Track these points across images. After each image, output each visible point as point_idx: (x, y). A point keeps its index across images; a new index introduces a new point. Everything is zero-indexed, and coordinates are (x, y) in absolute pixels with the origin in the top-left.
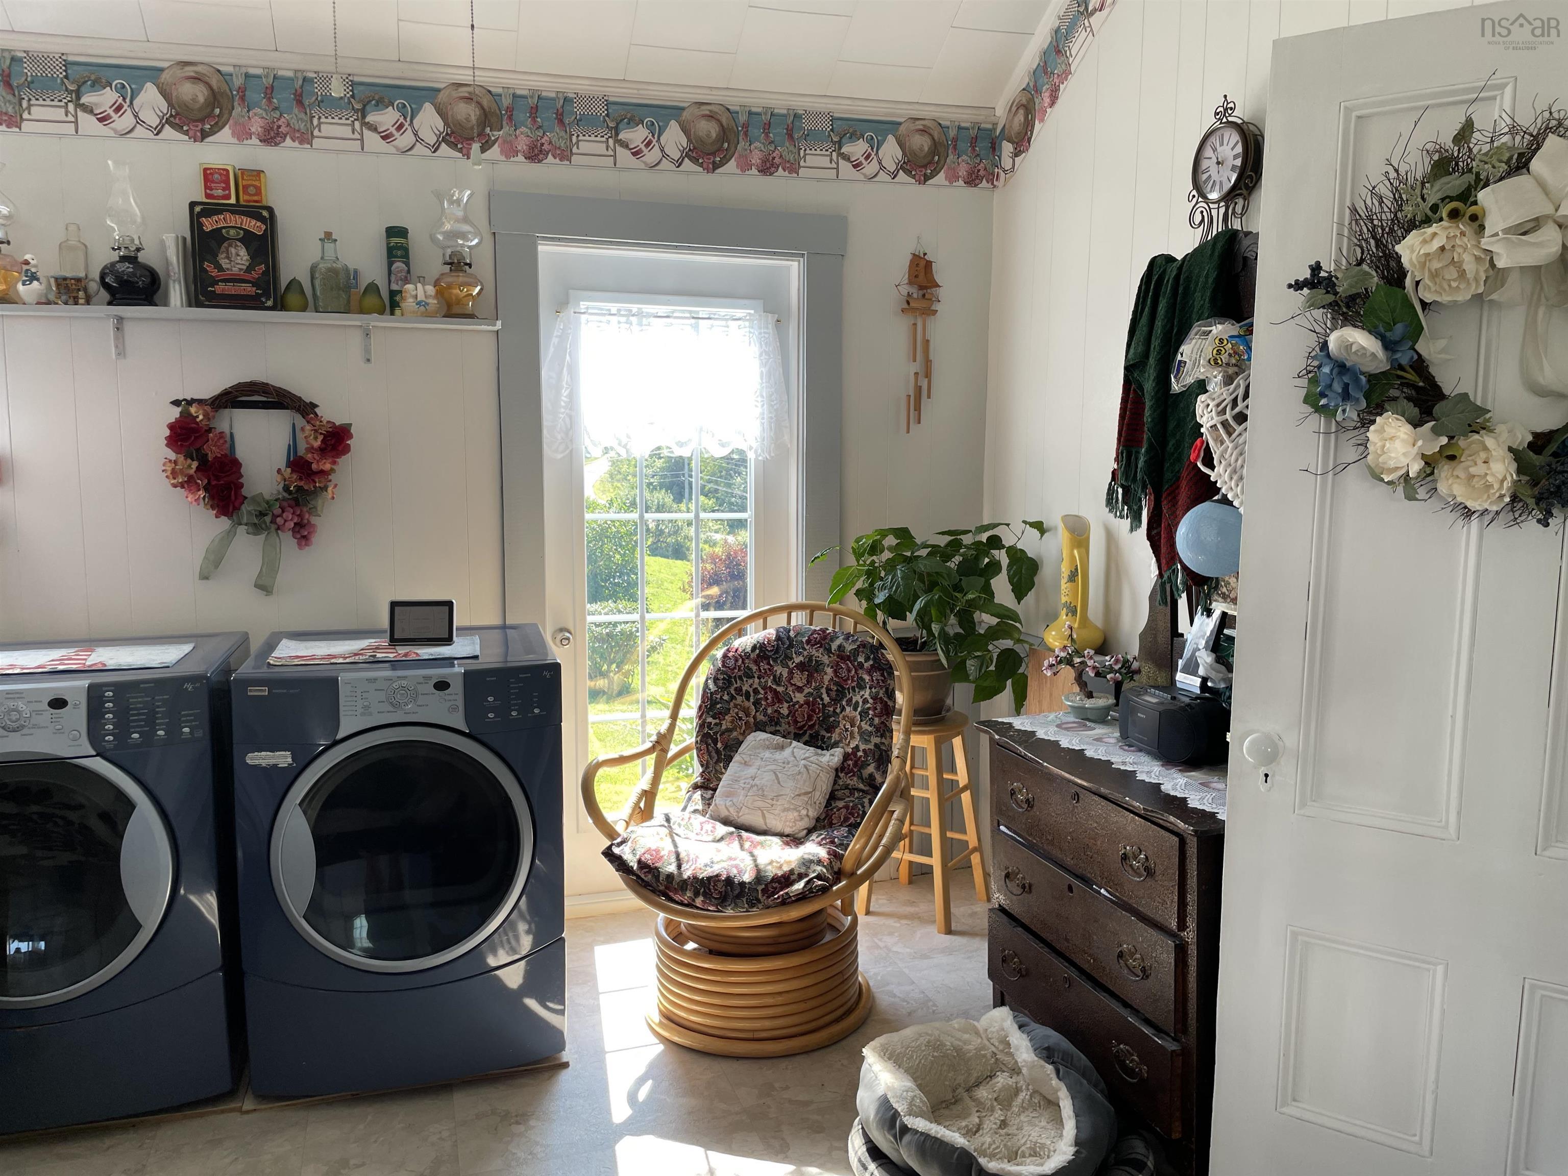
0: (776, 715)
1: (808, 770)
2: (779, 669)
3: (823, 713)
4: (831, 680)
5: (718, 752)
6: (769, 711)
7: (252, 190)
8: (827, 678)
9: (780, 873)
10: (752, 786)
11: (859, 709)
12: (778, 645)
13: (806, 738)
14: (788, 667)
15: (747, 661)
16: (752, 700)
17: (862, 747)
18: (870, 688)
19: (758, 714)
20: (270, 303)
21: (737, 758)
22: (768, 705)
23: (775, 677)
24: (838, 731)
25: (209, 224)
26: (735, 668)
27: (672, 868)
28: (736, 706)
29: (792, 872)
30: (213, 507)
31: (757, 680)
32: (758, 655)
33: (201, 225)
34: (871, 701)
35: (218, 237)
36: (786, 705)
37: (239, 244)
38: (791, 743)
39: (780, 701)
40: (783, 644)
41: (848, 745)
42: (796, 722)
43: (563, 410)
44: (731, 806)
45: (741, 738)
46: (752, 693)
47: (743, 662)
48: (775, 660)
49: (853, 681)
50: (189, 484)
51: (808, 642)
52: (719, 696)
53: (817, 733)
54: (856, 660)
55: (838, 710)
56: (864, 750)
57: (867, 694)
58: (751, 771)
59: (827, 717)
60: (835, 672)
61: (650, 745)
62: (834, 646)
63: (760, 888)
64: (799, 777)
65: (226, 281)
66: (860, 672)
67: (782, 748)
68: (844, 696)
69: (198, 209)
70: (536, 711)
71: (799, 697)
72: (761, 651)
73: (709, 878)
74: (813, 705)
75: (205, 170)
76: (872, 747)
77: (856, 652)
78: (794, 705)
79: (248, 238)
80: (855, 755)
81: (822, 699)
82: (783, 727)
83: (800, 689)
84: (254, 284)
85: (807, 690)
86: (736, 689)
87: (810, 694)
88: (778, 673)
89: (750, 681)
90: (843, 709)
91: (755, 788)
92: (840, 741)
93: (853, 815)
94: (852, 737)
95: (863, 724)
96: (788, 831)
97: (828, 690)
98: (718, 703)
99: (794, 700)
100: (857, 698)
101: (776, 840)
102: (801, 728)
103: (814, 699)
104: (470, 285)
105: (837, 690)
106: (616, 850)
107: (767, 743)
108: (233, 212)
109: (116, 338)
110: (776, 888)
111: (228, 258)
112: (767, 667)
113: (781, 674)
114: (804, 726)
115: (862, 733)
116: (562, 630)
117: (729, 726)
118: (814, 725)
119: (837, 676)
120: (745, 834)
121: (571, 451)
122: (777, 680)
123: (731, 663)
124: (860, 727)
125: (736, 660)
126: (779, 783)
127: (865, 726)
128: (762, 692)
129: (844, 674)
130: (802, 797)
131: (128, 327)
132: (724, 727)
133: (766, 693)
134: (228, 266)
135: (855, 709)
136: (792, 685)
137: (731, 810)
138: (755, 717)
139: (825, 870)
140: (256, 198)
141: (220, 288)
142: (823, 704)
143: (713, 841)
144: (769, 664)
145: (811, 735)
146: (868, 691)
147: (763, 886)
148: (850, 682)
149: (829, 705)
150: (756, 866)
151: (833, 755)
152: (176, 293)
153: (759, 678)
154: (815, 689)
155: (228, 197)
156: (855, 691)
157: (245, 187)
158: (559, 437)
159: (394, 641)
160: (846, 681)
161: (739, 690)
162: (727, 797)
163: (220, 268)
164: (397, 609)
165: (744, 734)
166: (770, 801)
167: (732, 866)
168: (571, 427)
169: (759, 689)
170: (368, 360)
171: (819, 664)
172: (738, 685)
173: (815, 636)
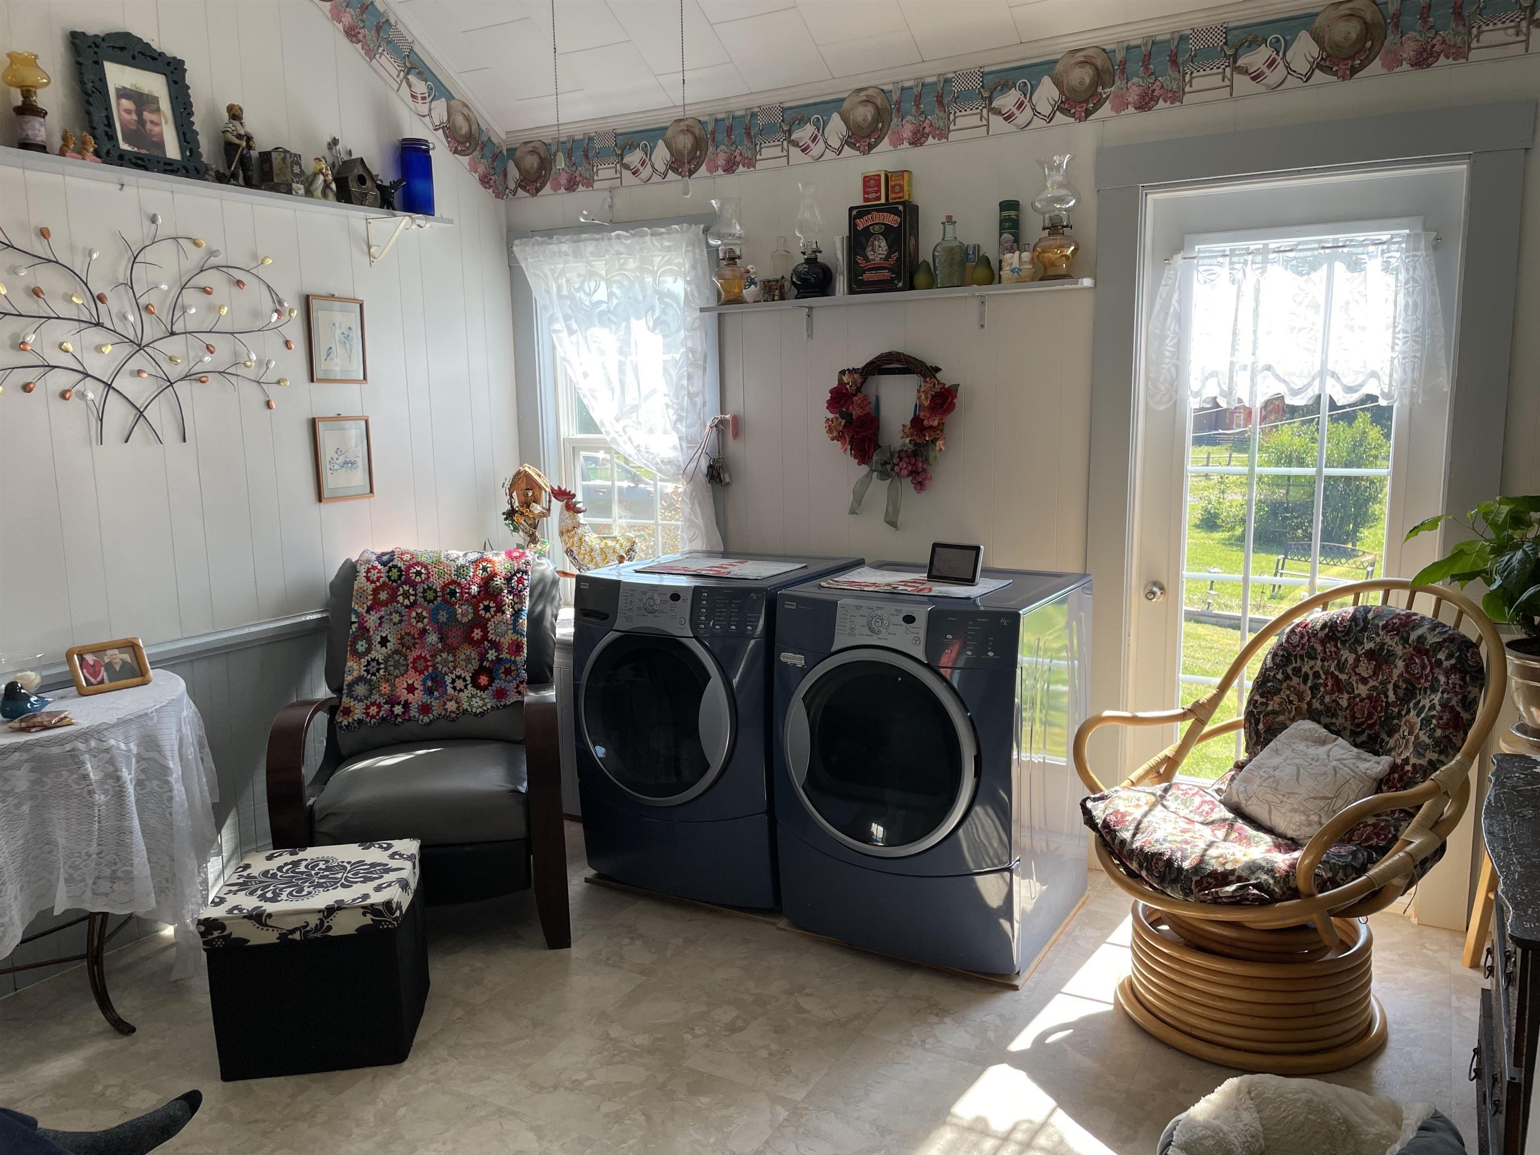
0: (1334, 705)
1: (1336, 773)
2: (1347, 656)
3: (1386, 712)
4: (1401, 675)
5: (1257, 733)
6: (1327, 699)
7: (897, 189)
8: (1396, 673)
9: (1220, 869)
10: (1270, 777)
11: (1423, 715)
12: (1350, 626)
13: (1363, 738)
14: (1356, 652)
15: (1313, 640)
16: (1309, 684)
17: (1413, 760)
18: (1443, 693)
19: (1314, 701)
20: (900, 285)
21: (1272, 744)
22: (1326, 692)
23: (1339, 661)
24: (1396, 736)
25: (861, 224)
26: (1298, 646)
27: (1126, 835)
28: (1289, 688)
29: (1233, 872)
30: (855, 457)
31: (1319, 663)
32: (1327, 635)
33: (856, 225)
34: (1438, 708)
35: (867, 233)
36: (1346, 696)
37: (881, 237)
38: (1336, 739)
39: (1340, 691)
40: (1357, 625)
41: (1400, 755)
42: (1354, 717)
43: (1167, 360)
44: (1241, 792)
45: (1288, 722)
46: (1311, 677)
47: (1309, 640)
48: (1344, 643)
49: (1426, 680)
50: (839, 438)
51: (1385, 627)
52: (1272, 674)
53: (1377, 735)
54: (1435, 655)
55: (1404, 713)
56: (1414, 765)
57: (1437, 698)
58: (1277, 760)
59: (1389, 718)
60: (1407, 666)
61: (1182, 711)
62: (1413, 636)
63: (1195, 879)
64: (1322, 778)
65: (870, 270)
66: (1437, 670)
67: (1323, 742)
68: (1414, 696)
69: (854, 212)
70: (991, 654)
71: (1362, 690)
72: (1331, 630)
73: (1153, 855)
74: (1376, 702)
75: (865, 177)
76: (1425, 764)
77: (1439, 646)
78: (1354, 698)
79: (888, 232)
80: (1403, 768)
81: (1387, 697)
82: (1339, 721)
83: (1364, 681)
84: (890, 270)
85: (1372, 683)
86: (1294, 669)
87: (1374, 688)
88: (1343, 659)
89: (1312, 663)
90: (1408, 712)
91: (1271, 780)
92: (1394, 748)
93: (1378, 837)
94: (1406, 747)
95: (1422, 732)
96: (1290, 833)
97: (1396, 686)
98: (1269, 681)
99: (1356, 692)
100: (1426, 702)
101: (1267, 838)
102: (1359, 725)
103: (1378, 695)
104: (1063, 247)
105: (1406, 689)
106: (1089, 804)
107: (1308, 734)
108: (878, 211)
109: (807, 324)
110: (1210, 884)
111: (873, 250)
112: (1333, 649)
113: (1346, 660)
114: (1362, 723)
115: (1417, 744)
116: (1155, 584)
117: (1277, 707)
118: (1373, 725)
119: (1407, 672)
120: (1240, 823)
121: (1175, 402)
122: (1341, 667)
123: (1295, 639)
124: (1417, 737)
125: (1302, 637)
126: (1298, 780)
127: (1424, 738)
128: (1323, 676)
129: (1417, 670)
130: (1318, 802)
131: (815, 313)
132: (1270, 708)
133: (1326, 679)
134: (872, 257)
135: (1418, 715)
136: (1356, 674)
137: (1241, 796)
138: (1309, 704)
139: (1271, 881)
140: (900, 195)
141: (867, 276)
142: (1387, 702)
143: (1202, 823)
144: (1336, 646)
145: (1369, 735)
146: (1439, 694)
147: (1199, 878)
148: (1423, 681)
149: (1394, 704)
150: (1203, 856)
151: (1378, 763)
152: (841, 283)
153: (1322, 660)
154: (1381, 683)
155: (879, 198)
156: (1425, 693)
157: (893, 187)
158: (1163, 388)
159: (932, 577)
160: (1418, 679)
161: (1297, 671)
162: (1244, 782)
163: (866, 259)
164: (938, 549)
165: (1293, 720)
166: (1280, 797)
167: (1179, 849)
168: (1177, 378)
169: (1321, 672)
170: (982, 326)
171: (1391, 654)
172: (1298, 664)
173: (1394, 621)
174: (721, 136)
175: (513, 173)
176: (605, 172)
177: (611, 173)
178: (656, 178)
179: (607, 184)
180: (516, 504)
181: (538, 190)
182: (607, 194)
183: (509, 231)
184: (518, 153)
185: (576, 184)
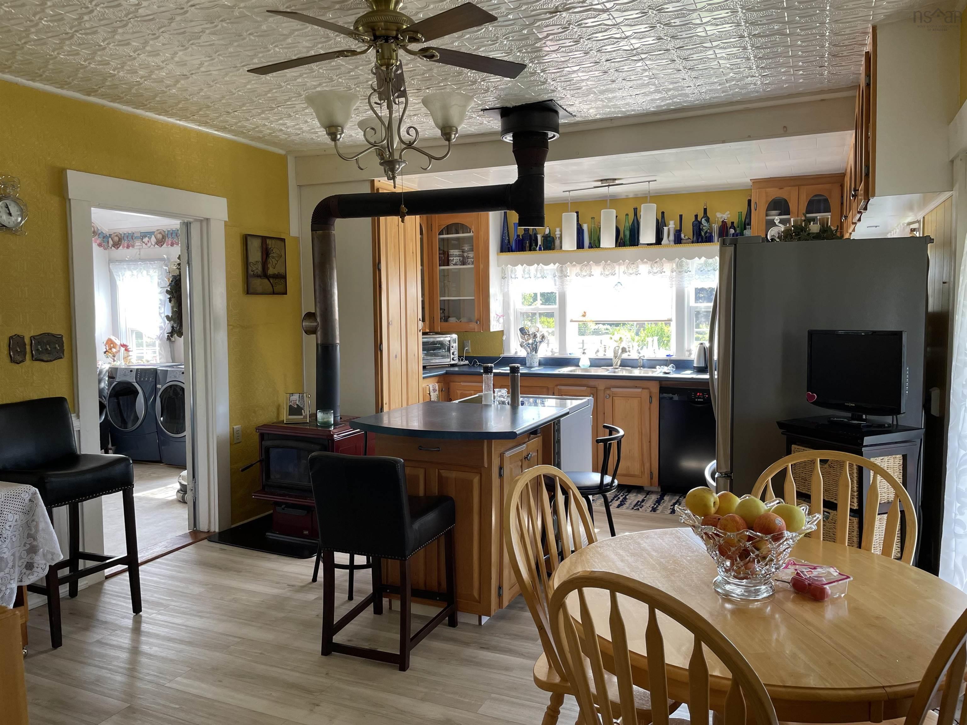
174: (170, 236)
175: (111, 242)
176: (138, 243)
177: (139, 244)
178: (152, 246)
179: (138, 247)
180: (108, 349)
181: (118, 248)
182: (138, 250)
183: (109, 260)
184: (112, 236)
185: (129, 246)
